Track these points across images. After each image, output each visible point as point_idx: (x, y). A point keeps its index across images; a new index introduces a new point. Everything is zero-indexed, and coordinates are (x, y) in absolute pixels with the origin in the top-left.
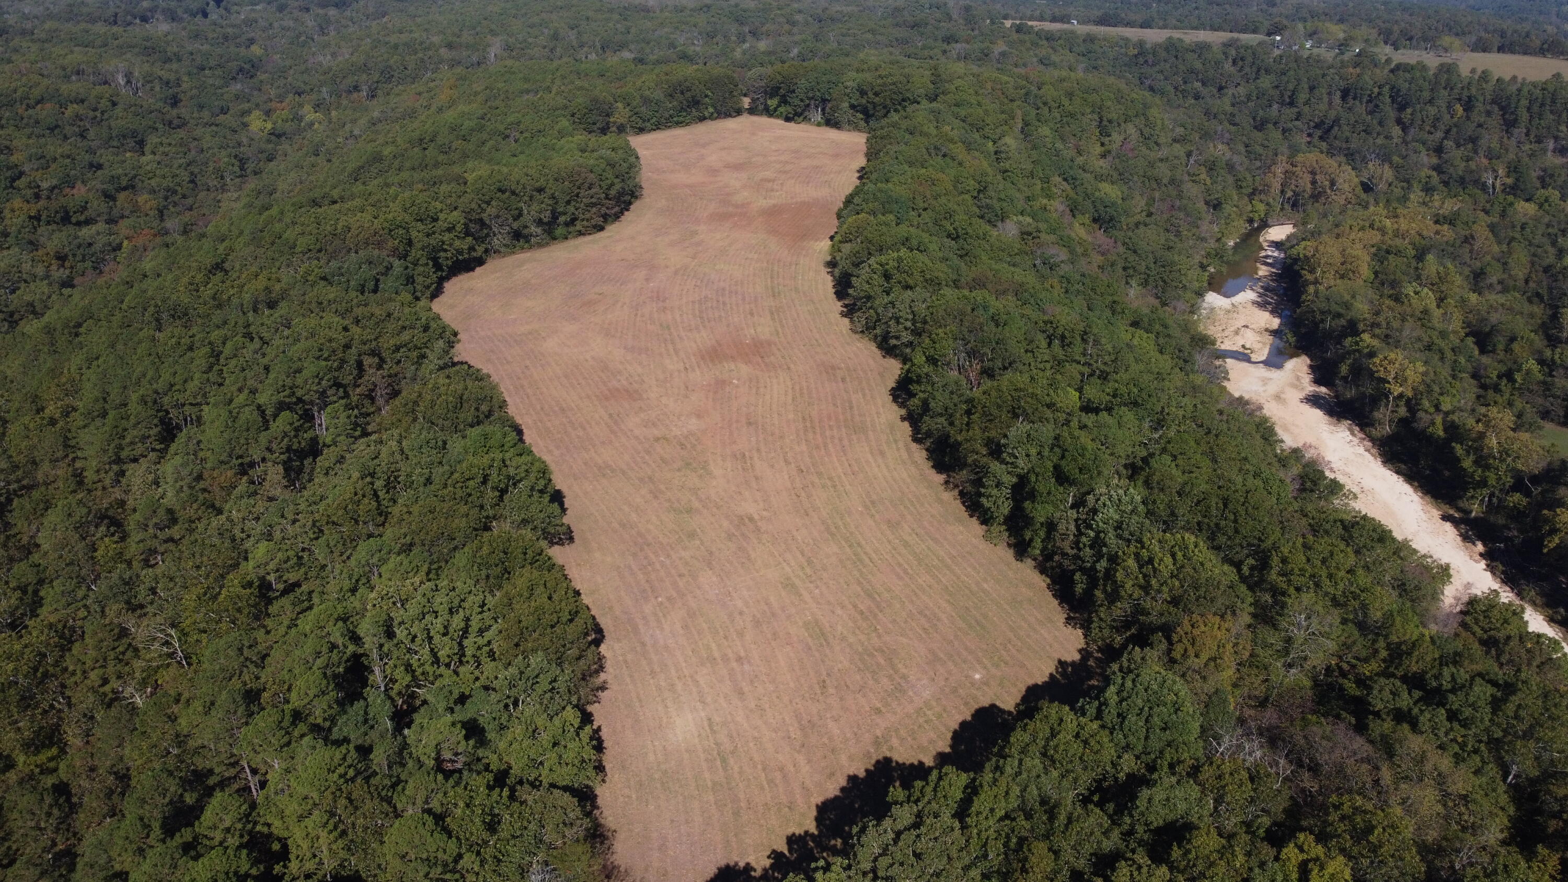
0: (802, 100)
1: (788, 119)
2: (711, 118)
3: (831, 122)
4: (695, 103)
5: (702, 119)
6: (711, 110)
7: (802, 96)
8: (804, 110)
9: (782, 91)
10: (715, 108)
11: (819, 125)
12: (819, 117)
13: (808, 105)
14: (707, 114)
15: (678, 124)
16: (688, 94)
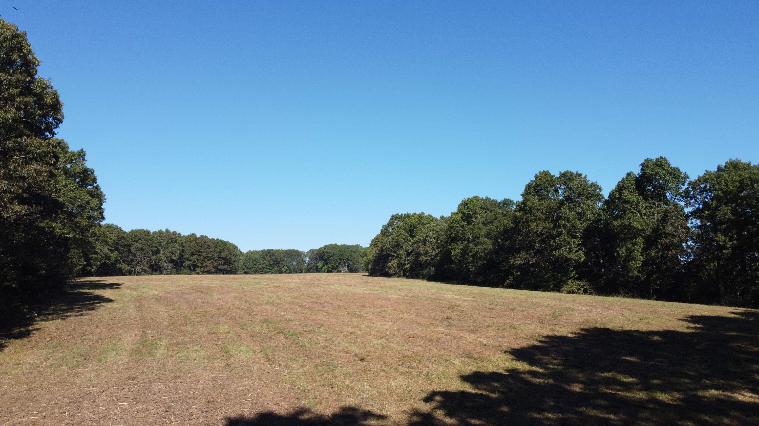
0: (336, 260)
1: (329, 271)
2: (286, 272)
3: (352, 270)
4: (277, 263)
5: (281, 272)
6: (286, 268)
7: (337, 258)
8: (337, 266)
9: (325, 257)
10: (288, 267)
11: (346, 272)
12: (346, 268)
13: (340, 263)
14: (283, 269)
15: (267, 273)
16: (273, 257)
